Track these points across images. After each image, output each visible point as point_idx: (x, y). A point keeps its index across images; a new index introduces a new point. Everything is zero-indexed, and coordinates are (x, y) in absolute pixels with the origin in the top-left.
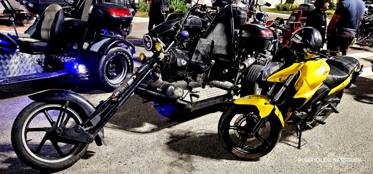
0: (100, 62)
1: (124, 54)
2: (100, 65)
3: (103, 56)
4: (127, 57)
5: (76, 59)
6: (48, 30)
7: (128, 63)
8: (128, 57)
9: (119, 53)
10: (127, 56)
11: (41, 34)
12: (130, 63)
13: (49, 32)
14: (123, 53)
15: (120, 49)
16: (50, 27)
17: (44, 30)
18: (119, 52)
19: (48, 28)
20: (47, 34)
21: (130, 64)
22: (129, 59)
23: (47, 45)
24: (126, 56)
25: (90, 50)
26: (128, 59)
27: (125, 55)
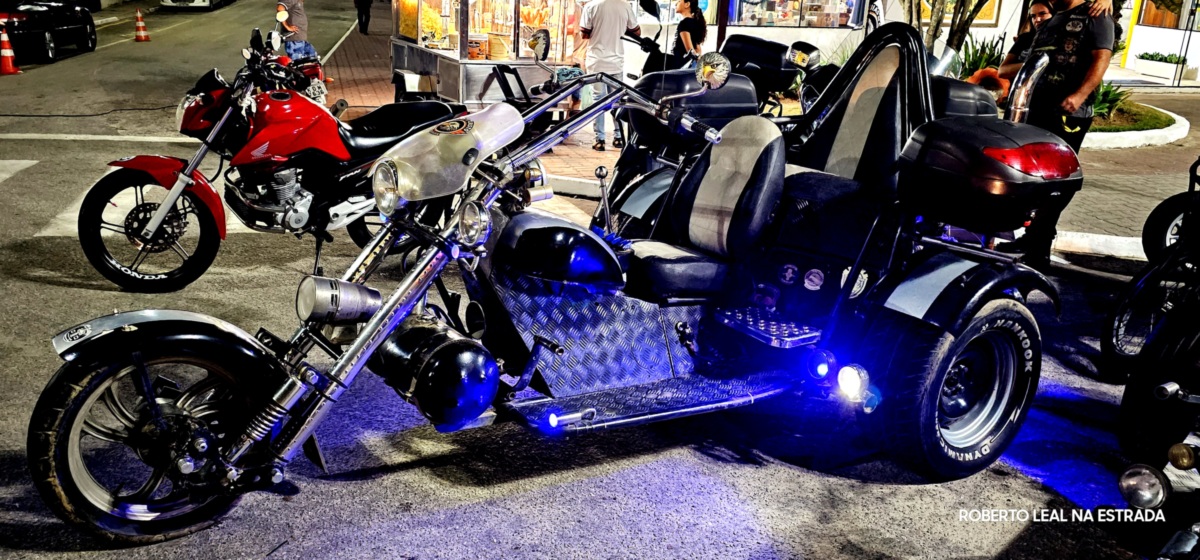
0: (927, 362)
1: (1017, 327)
2: (924, 375)
3: (942, 335)
4: (1024, 339)
5: (822, 336)
6: (720, 213)
7: (1022, 361)
8: (1028, 341)
9: (1000, 323)
10: (1025, 336)
11: (690, 226)
12: (1031, 363)
13: (727, 225)
14: (1013, 324)
15: (1005, 309)
16: (732, 205)
17: (704, 211)
18: (1001, 319)
19: (724, 205)
20: (716, 229)
21: (1029, 366)
22: (1029, 348)
23: (718, 274)
24: (1023, 334)
25: (887, 305)
26: (1027, 346)
27: (1020, 331)
